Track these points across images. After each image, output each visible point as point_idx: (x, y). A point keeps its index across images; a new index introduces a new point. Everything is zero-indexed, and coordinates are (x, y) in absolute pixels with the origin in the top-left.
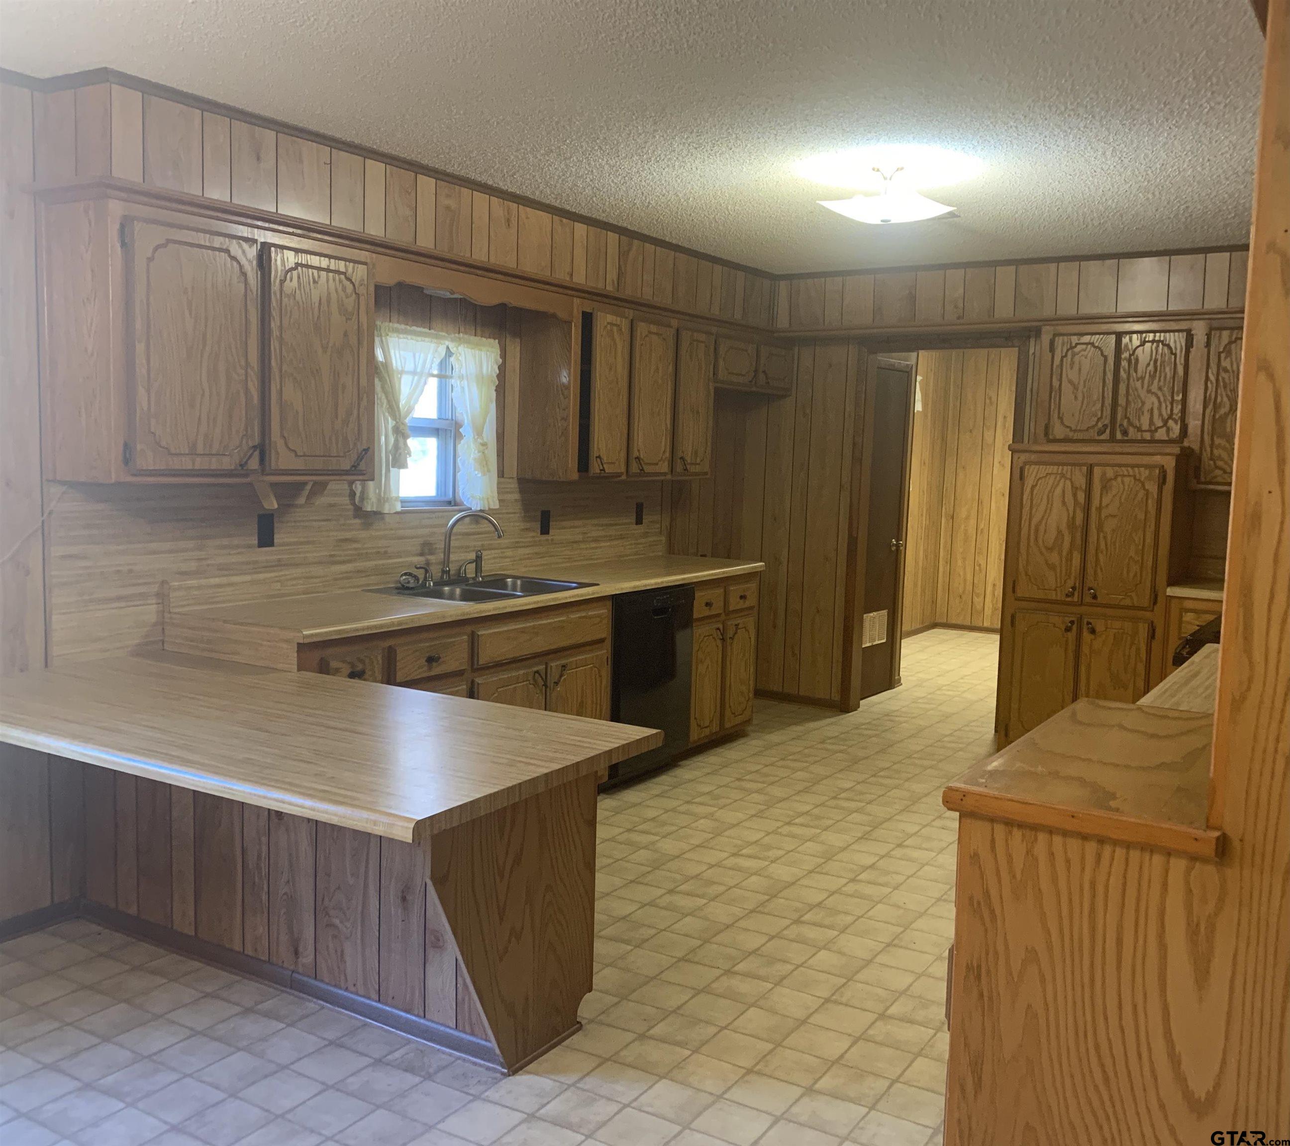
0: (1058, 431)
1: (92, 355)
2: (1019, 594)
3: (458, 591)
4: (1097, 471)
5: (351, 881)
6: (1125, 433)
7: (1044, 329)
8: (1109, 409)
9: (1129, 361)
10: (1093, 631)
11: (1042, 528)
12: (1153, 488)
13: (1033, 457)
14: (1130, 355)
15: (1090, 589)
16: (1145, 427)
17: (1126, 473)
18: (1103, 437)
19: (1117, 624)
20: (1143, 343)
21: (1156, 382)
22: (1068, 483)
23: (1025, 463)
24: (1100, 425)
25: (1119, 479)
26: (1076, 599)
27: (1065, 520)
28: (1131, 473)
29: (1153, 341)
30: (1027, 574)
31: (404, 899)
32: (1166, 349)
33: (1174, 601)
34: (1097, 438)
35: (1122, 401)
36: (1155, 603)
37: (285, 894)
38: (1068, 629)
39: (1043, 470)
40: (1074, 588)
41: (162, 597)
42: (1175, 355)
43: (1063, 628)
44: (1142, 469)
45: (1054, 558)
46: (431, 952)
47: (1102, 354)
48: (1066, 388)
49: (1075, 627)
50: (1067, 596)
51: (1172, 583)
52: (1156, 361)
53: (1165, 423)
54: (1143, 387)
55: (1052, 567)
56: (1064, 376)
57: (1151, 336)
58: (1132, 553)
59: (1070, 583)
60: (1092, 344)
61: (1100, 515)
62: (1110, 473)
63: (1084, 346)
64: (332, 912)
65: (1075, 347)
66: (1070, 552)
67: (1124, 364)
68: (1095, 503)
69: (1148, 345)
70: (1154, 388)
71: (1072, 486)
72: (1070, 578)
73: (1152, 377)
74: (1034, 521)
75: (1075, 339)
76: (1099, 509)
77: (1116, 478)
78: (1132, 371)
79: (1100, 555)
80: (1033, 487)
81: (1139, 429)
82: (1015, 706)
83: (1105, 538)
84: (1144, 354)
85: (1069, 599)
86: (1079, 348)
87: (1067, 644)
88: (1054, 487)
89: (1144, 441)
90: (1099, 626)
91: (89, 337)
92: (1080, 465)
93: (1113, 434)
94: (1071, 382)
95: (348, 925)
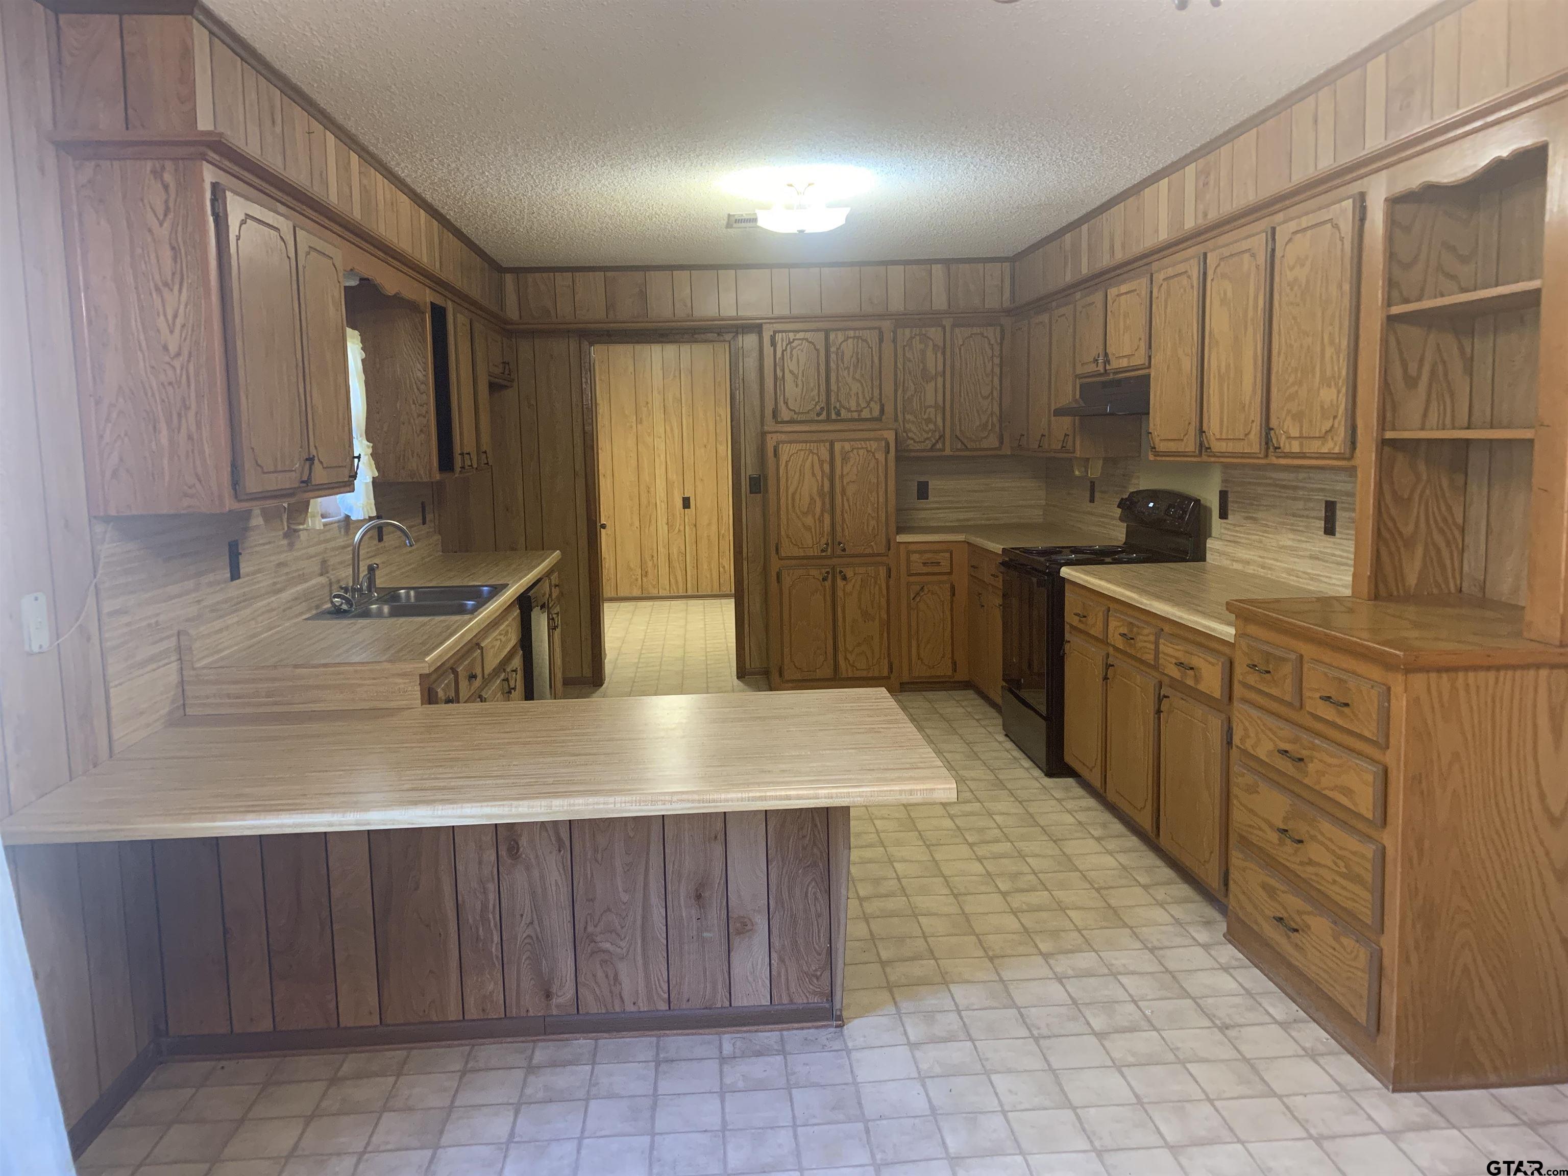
0: (785, 415)
2: (783, 554)
3: (386, 609)
4: (837, 446)
5: (625, 897)
6: (838, 413)
7: (764, 327)
8: (824, 394)
9: (837, 354)
10: (844, 578)
11: (797, 497)
12: (880, 456)
13: (783, 437)
14: (838, 349)
15: (840, 543)
16: (854, 407)
17: (860, 446)
18: (820, 418)
19: (862, 570)
20: (846, 340)
21: (859, 371)
22: (815, 457)
23: (778, 443)
24: (818, 408)
25: (855, 451)
26: (829, 553)
27: (815, 489)
28: (864, 446)
29: (854, 338)
30: (788, 536)
31: (699, 897)
32: (865, 344)
33: (902, 547)
34: (816, 418)
35: (834, 387)
36: (889, 549)
37: (529, 936)
38: (824, 579)
39: (795, 447)
40: (827, 544)
41: (182, 652)
42: (871, 348)
43: (821, 578)
44: (872, 442)
45: (809, 521)
46: (736, 941)
47: (815, 348)
48: (788, 376)
49: (830, 576)
50: (823, 551)
51: (898, 533)
52: (857, 353)
53: (868, 403)
54: (849, 374)
55: (808, 529)
56: (785, 365)
57: (851, 333)
58: (870, 511)
59: (824, 541)
60: (807, 340)
61: (842, 482)
62: (847, 446)
63: (800, 342)
64: (598, 939)
65: (793, 342)
66: (822, 515)
67: (833, 356)
68: (838, 472)
69: (850, 341)
70: (857, 376)
71: (819, 460)
72: (823, 536)
73: (856, 367)
74: (791, 491)
75: (791, 335)
76: (842, 476)
77: (852, 450)
78: (840, 362)
79: (846, 515)
80: (787, 463)
81: (849, 410)
82: (786, 650)
83: (848, 500)
84: (848, 348)
85: (824, 554)
86: (796, 343)
87: (825, 590)
88: (804, 461)
89: (853, 420)
90: (849, 573)
91: (172, 332)
92: (823, 441)
93: (828, 414)
94: (791, 372)
95: (623, 944)
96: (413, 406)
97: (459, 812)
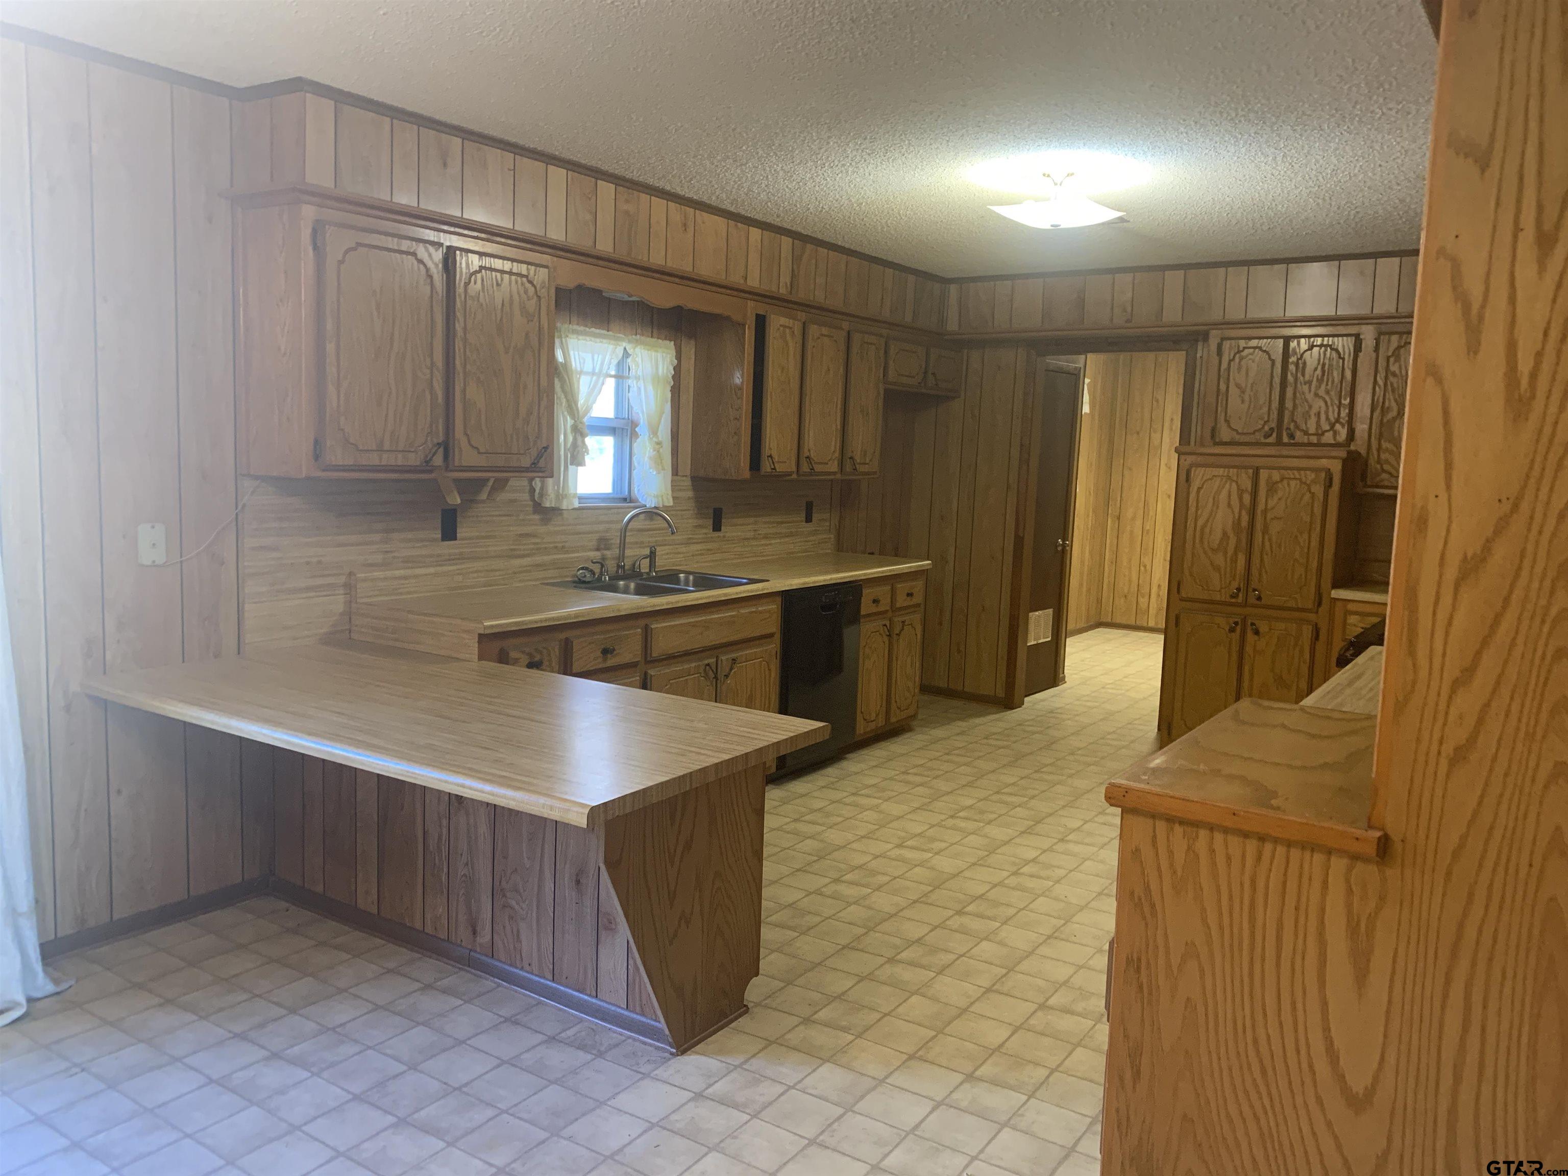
0: (1225, 434)
1: (285, 354)
2: (1184, 594)
4: (1264, 474)
5: (528, 864)
6: (1292, 436)
7: (1213, 333)
8: (1276, 413)
9: (1297, 365)
10: (1257, 632)
11: (1207, 530)
12: (1319, 490)
13: (1200, 459)
14: (1298, 359)
15: (1255, 590)
16: (1312, 430)
17: (1292, 476)
18: (1268, 441)
19: (1282, 625)
20: (1311, 347)
21: (1323, 387)
22: (1234, 485)
23: (1191, 466)
24: (1266, 428)
25: (1285, 482)
26: (1240, 599)
27: (1230, 523)
28: (1298, 476)
29: (1321, 346)
30: (1191, 575)
31: (578, 882)
32: (1334, 353)
33: (1339, 604)
34: (1263, 440)
35: (1289, 404)
36: (1320, 604)
37: (465, 875)
38: (1232, 630)
39: (1210, 472)
40: (1239, 589)
41: (349, 587)
42: (1343, 359)
43: (1227, 628)
44: (1308, 472)
45: (1219, 559)
46: (603, 934)
47: (1270, 358)
48: (1233, 390)
49: (1238, 629)
50: (1232, 597)
51: (1336, 585)
52: (1324, 365)
53: (1332, 426)
54: (1310, 391)
55: (1217, 569)
56: (1231, 378)
57: (1319, 341)
58: (1297, 555)
59: (1235, 584)
60: (1260, 348)
61: (1265, 518)
62: (1276, 476)
63: (1252, 350)
64: (508, 894)
65: (1242, 351)
66: (1236, 553)
67: (1292, 368)
68: (1261, 506)
69: (1316, 349)
70: (1322, 392)
71: (1238, 489)
72: (1234, 580)
73: (1320, 381)
74: (1200, 523)
75: (1242, 343)
76: (1265, 511)
77: (1282, 480)
78: (1299, 375)
79: (1265, 557)
80: (1199, 489)
81: (1306, 433)
82: (1178, 705)
83: (1270, 540)
84: (1312, 358)
85: (1233, 600)
86: (1246, 352)
87: (1230, 643)
88: (1220, 489)
89: (1310, 444)
90: (1263, 627)
92: (1246, 468)
93: (1279, 437)
94: (1238, 386)
95: (524, 906)
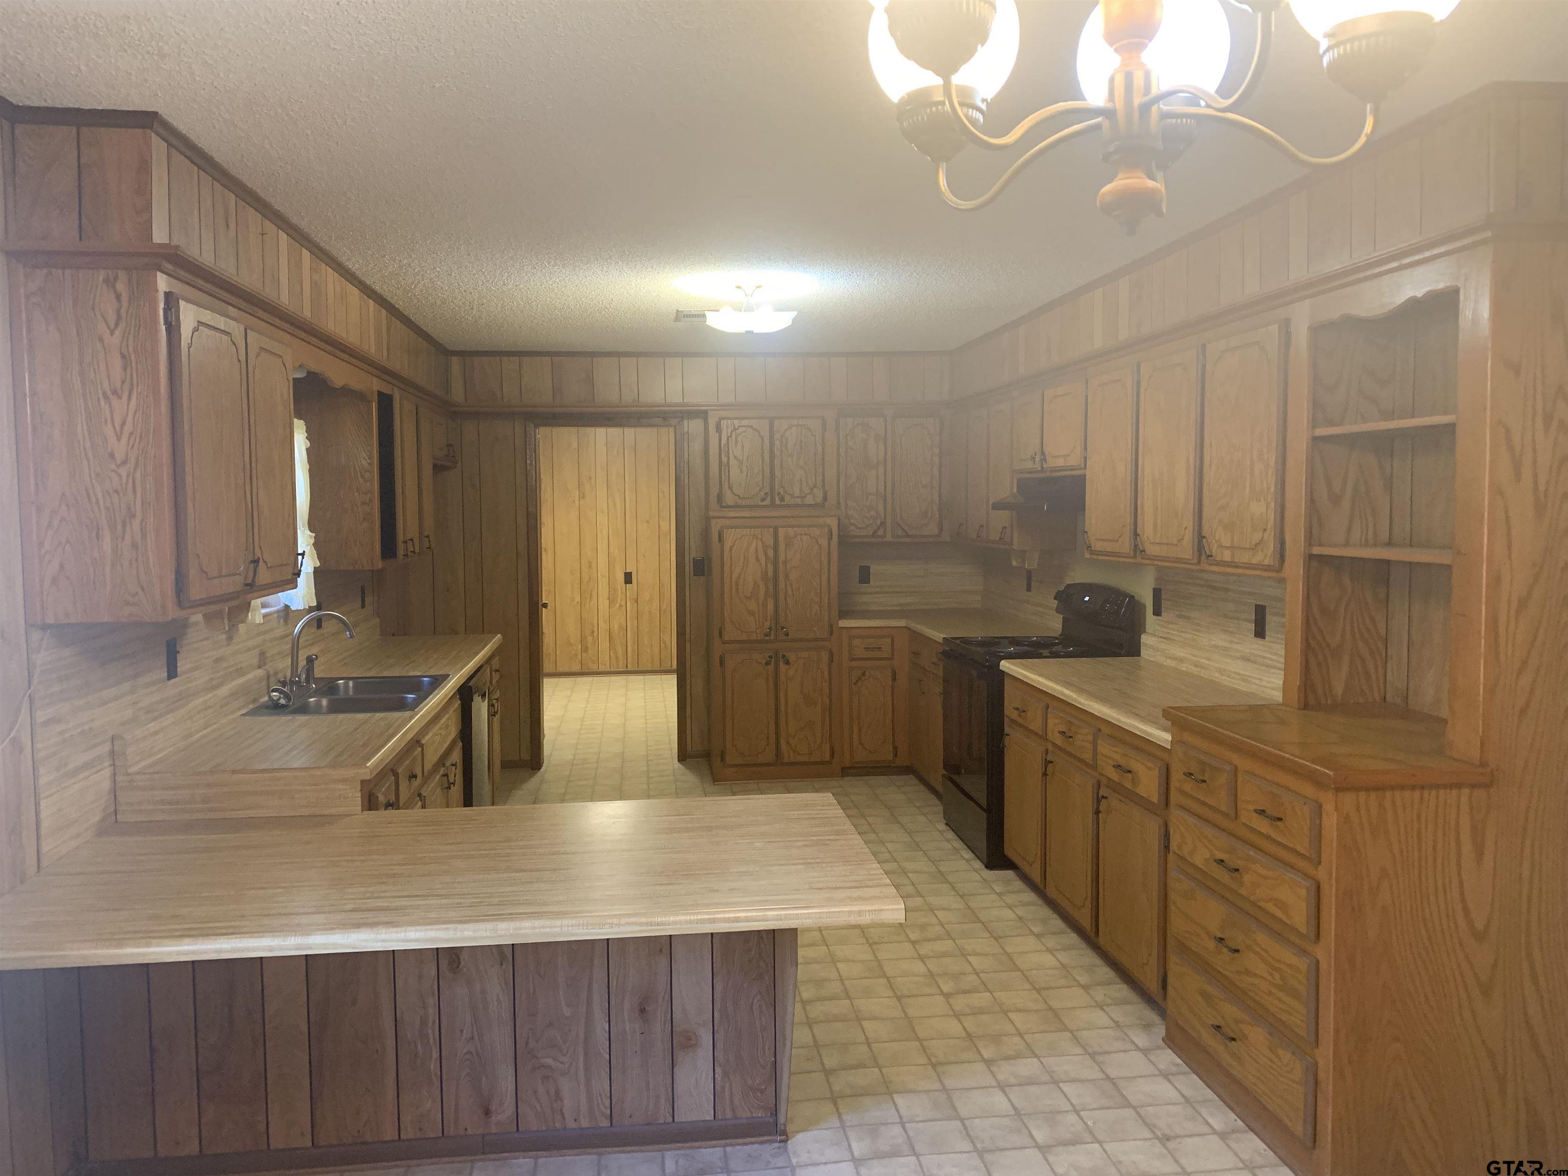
0: (729, 499)
2: (726, 638)
3: (324, 702)
4: (781, 532)
5: (567, 1012)
6: (782, 499)
7: (710, 413)
8: (768, 480)
9: (781, 441)
10: (787, 663)
11: (741, 581)
12: (824, 542)
13: (728, 522)
14: (782, 436)
15: (783, 628)
16: (797, 493)
17: (803, 532)
18: (764, 503)
19: (804, 655)
20: (790, 428)
21: (803, 458)
22: (759, 543)
23: (722, 528)
24: (762, 493)
25: (798, 537)
26: (772, 637)
27: (759, 574)
28: (807, 532)
29: (798, 426)
30: (731, 621)
31: (643, 1011)
32: (807, 431)
33: (844, 632)
34: (762, 504)
35: (778, 473)
36: (832, 634)
37: (469, 1052)
38: (767, 664)
39: (740, 532)
40: (770, 628)
42: (815, 437)
43: (764, 662)
44: (815, 529)
45: (753, 605)
46: (680, 1056)
47: (760, 435)
48: (733, 462)
49: (773, 663)
50: (766, 635)
51: (841, 618)
52: (801, 441)
53: (812, 490)
54: (793, 462)
55: (751, 613)
56: (730, 451)
57: (795, 422)
58: (812, 596)
59: (767, 624)
60: (751, 427)
61: (786, 567)
62: (791, 531)
63: (745, 428)
64: (540, 1054)
65: (738, 429)
66: (765, 599)
67: (777, 443)
68: (782, 557)
69: (793, 428)
70: (801, 463)
71: (763, 546)
72: (766, 621)
73: (800, 454)
74: (735, 576)
75: (736, 422)
76: (785, 562)
77: (796, 536)
78: (784, 449)
79: (789, 600)
80: (731, 548)
81: (792, 496)
82: (729, 734)
83: (791, 585)
84: (792, 436)
85: (767, 638)
86: (741, 430)
87: (767, 675)
88: (748, 546)
89: (797, 506)
90: (792, 657)
91: (119, 439)
92: (769, 527)
93: (773, 500)
94: (735, 457)
95: (565, 1059)
96: (356, 494)
97: (401, 936)
